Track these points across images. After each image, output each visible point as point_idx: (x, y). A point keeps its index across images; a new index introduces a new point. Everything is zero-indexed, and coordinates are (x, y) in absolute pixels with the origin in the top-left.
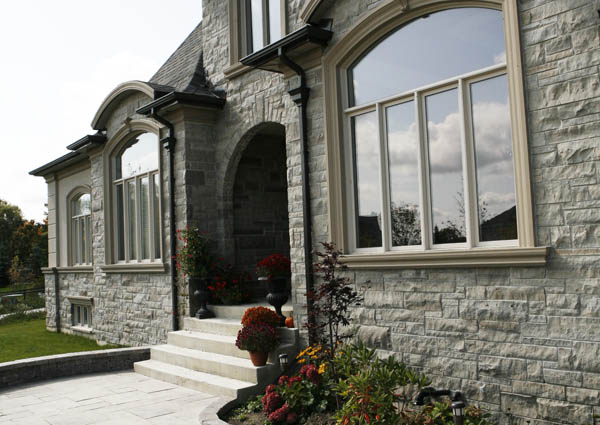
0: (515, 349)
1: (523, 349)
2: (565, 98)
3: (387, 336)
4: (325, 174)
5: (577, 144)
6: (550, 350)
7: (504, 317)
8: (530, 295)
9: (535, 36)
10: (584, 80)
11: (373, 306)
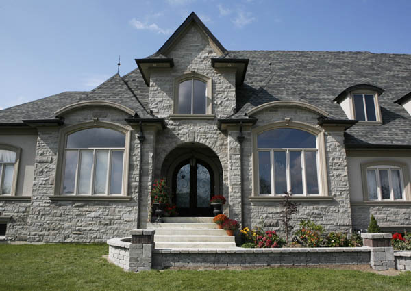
0: (322, 222)
1: (324, 222)
2: (335, 161)
3: (277, 223)
4: (252, 168)
5: (338, 173)
6: (332, 222)
7: (319, 214)
8: (326, 208)
9: (328, 145)
10: (340, 158)
11: (272, 213)
